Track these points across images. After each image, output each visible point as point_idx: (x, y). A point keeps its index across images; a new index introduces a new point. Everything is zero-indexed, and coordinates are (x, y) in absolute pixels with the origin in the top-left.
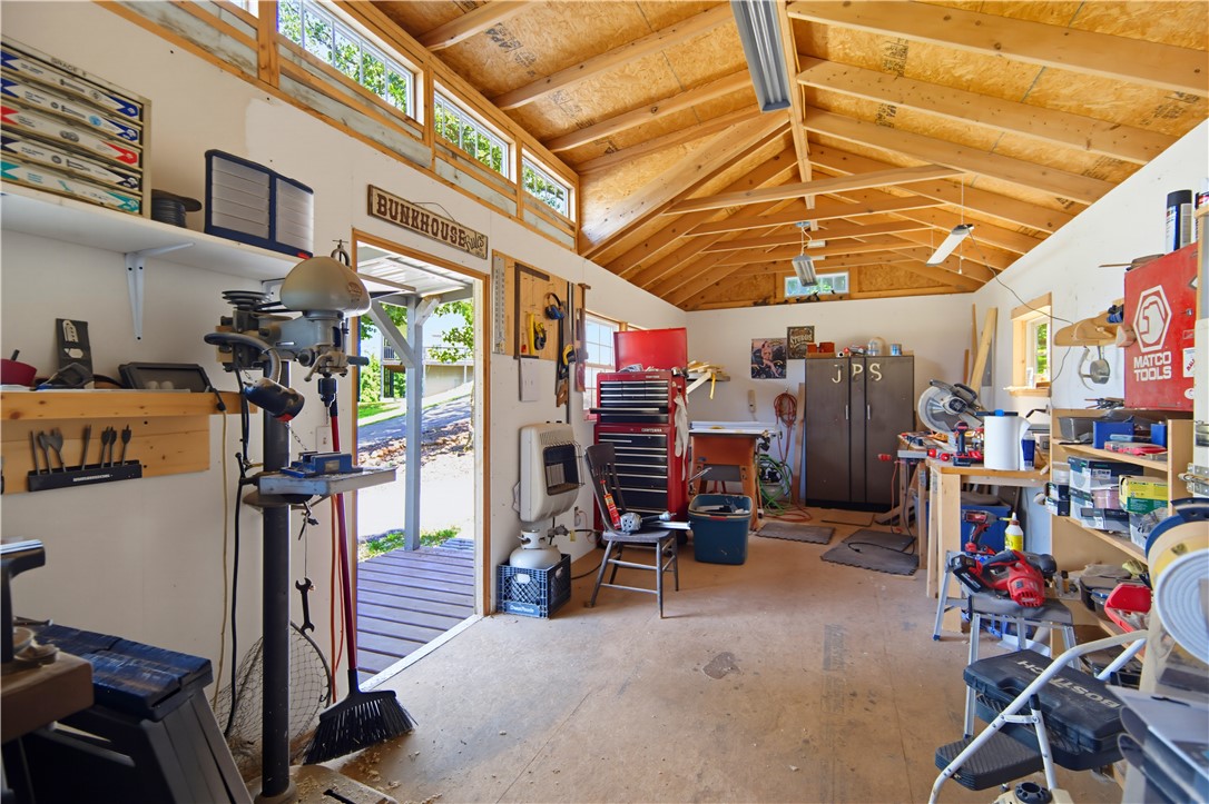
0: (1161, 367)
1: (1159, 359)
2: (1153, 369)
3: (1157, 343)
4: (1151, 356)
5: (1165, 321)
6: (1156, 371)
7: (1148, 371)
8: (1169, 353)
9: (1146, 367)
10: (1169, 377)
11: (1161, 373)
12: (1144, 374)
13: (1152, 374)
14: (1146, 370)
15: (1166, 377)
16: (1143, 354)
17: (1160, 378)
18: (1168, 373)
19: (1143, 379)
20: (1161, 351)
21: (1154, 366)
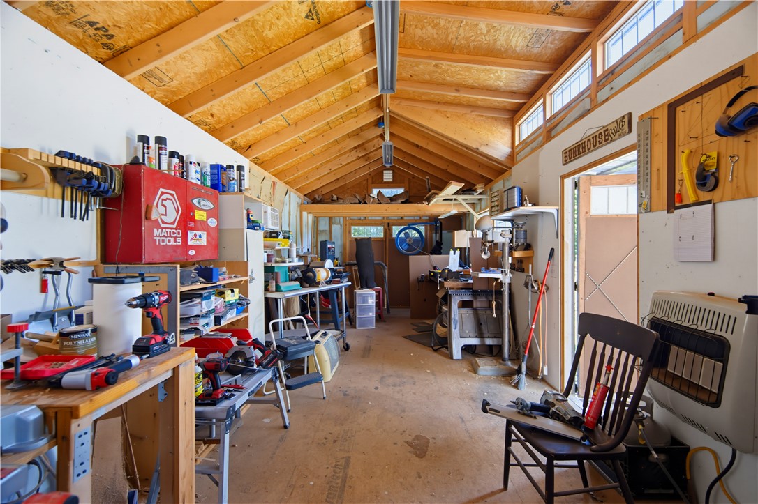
0: (175, 238)
1: (174, 233)
2: (170, 238)
3: (173, 223)
4: (169, 230)
5: (177, 213)
6: (172, 239)
7: (166, 240)
8: (180, 231)
9: (164, 236)
10: (180, 243)
11: (175, 241)
12: (163, 241)
13: (169, 241)
14: (164, 238)
15: (178, 244)
16: (163, 228)
17: (175, 244)
18: (179, 241)
19: (162, 244)
20: (176, 229)
21: (170, 236)
